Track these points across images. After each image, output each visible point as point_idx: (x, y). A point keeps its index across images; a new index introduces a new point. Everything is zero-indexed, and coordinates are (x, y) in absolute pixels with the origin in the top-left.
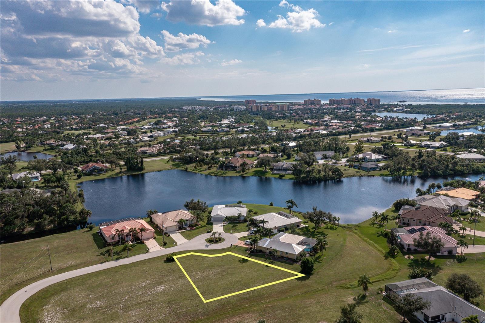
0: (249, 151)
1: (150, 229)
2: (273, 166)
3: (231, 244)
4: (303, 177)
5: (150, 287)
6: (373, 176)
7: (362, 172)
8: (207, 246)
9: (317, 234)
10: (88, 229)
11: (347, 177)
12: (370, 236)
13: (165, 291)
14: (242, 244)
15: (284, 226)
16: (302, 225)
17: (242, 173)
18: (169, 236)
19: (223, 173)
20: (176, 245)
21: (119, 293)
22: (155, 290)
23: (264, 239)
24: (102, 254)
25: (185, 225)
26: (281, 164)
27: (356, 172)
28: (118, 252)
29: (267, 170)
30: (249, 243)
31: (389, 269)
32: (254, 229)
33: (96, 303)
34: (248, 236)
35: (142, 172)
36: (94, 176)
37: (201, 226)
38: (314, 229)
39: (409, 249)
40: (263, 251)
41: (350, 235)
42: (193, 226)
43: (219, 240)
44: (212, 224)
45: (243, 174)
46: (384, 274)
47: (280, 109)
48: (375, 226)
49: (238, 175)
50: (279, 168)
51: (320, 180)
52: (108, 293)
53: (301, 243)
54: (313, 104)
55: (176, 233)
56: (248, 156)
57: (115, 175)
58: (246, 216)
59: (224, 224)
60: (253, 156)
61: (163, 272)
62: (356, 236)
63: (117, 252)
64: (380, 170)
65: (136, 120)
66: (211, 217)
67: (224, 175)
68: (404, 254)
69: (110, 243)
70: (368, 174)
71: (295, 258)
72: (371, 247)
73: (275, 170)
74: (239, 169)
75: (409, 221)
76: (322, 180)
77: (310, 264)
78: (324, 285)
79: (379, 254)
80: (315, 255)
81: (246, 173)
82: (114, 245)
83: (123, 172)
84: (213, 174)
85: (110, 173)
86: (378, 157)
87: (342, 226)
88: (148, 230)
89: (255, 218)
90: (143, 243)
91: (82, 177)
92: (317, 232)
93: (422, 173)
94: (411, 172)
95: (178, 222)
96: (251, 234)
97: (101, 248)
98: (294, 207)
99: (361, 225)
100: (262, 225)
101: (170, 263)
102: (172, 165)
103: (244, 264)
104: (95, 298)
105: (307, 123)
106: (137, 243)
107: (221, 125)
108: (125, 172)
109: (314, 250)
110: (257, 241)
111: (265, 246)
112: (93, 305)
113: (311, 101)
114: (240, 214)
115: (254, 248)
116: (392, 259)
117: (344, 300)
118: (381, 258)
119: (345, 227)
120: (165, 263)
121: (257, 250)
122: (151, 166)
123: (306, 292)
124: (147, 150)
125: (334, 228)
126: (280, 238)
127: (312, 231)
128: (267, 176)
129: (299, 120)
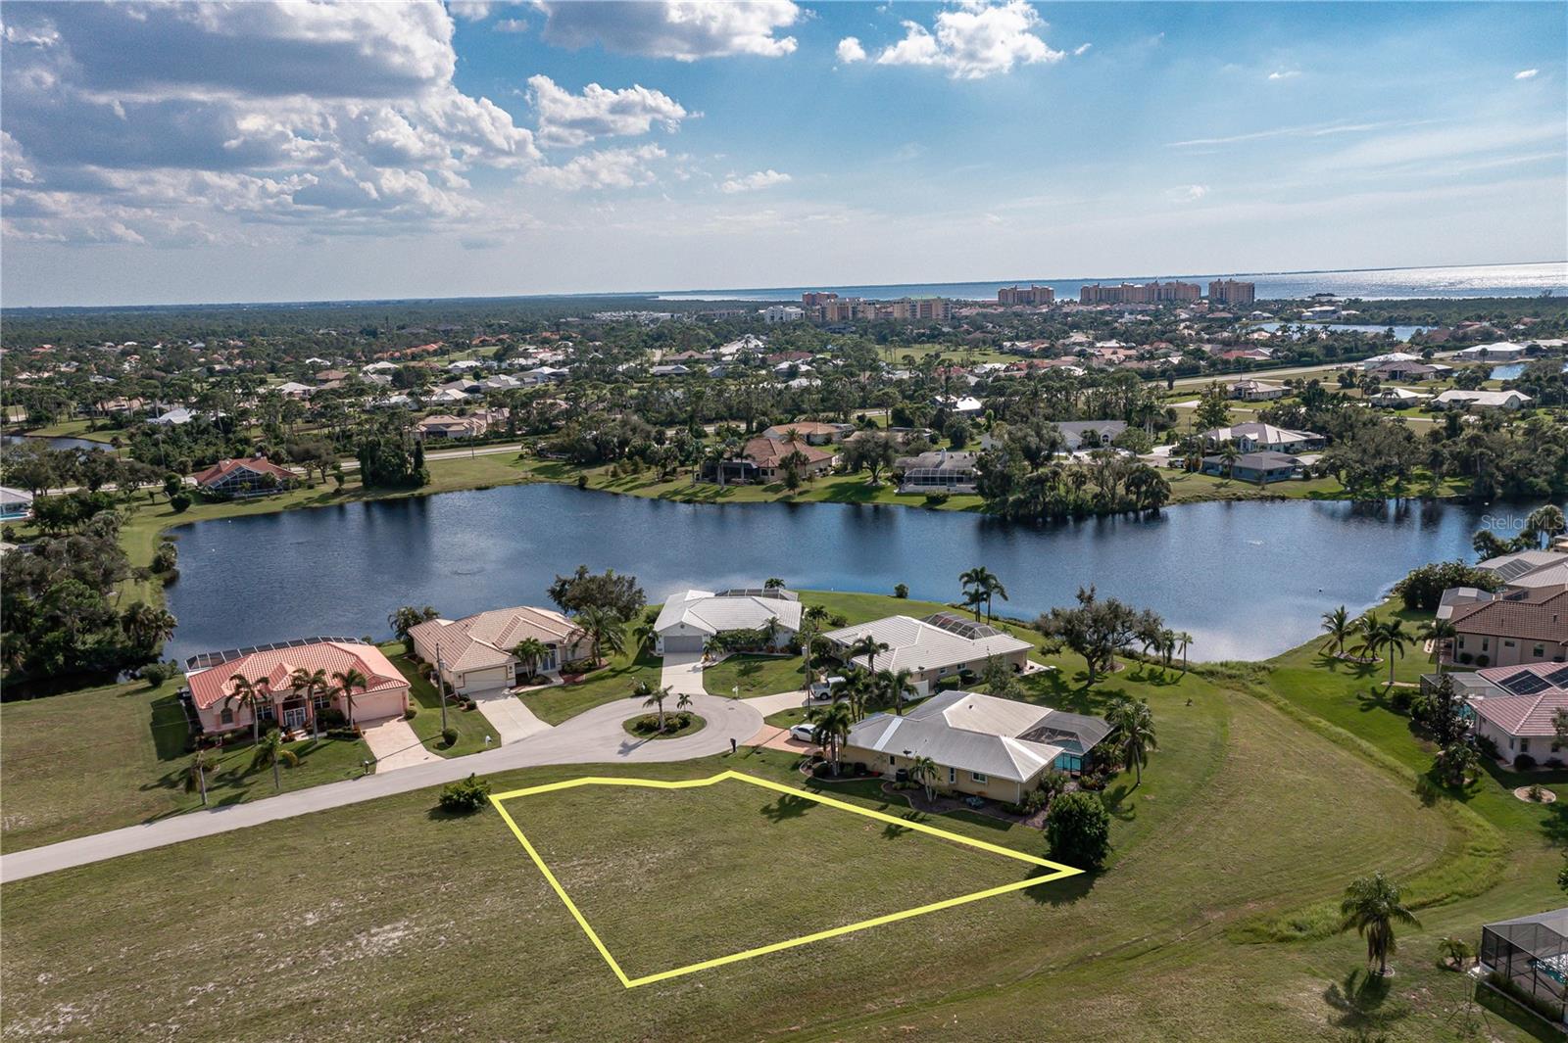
0: (812, 424)
1: (389, 680)
2: (903, 469)
3: (733, 742)
4: (1019, 503)
5: (340, 931)
6: (1283, 499)
7: (1238, 487)
8: (626, 749)
9: (1099, 698)
10: (144, 683)
11: (1183, 502)
12: (1331, 708)
13: (405, 950)
14: (779, 741)
15: (959, 666)
16: (1032, 667)
17: (786, 492)
18: (473, 707)
19: (717, 494)
20: (496, 742)
21: (181, 964)
22: (357, 946)
23: (877, 717)
24: (167, 782)
25: (545, 667)
26: (930, 458)
27: (1214, 485)
28: (241, 771)
29: (881, 483)
30: (808, 737)
31: (1456, 851)
32: (832, 680)
33: (56, 1013)
34: (807, 708)
35: (417, 493)
36: (238, 504)
37: (611, 670)
38: (1086, 682)
39: (1524, 762)
40: (869, 768)
41: (1238, 702)
42: (578, 672)
43: (681, 724)
44: (657, 663)
45: (789, 497)
46: (1441, 872)
47: (918, 316)
48: (1340, 667)
49: (772, 497)
50: (927, 472)
51: (1080, 513)
52: (129, 959)
53: (1037, 735)
54: (1029, 303)
55: (506, 697)
56: (809, 440)
57: (317, 501)
58: (797, 628)
59: (708, 664)
60: (828, 441)
61: (414, 862)
62: (1268, 708)
63: (232, 773)
64: (1307, 477)
65: (433, 347)
66: (655, 633)
67: (719, 500)
68: (1508, 782)
69: (211, 734)
70: (1263, 493)
71: (1015, 797)
72: (1345, 754)
73: (909, 479)
74: (775, 480)
75: (1485, 647)
76: (1090, 514)
77: (1091, 825)
78: (1163, 926)
79: (1389, 782)
80: (1102, 787)
81: (800, 494)
82: (228, 745)
83: (348, 491)
84: (678, 498)
85: (299, 496)
86: (1289, 437)
87: (1199, 669)
88: (378, 680)
89: (835, 635)
90: (357, 736)
91: (192, 507)
92: (1099, 693)
93: (1467, 487)
94: (1426, 486)
95: (515, 652)
96: (819, 699)
97: (172, 758)
98: (995, 597)
99: (1278, 666)
100: (862, 661)
101: (456, 822)
102: (535, 470)
103: (784, 824)
104: (61, 986)
105: (1014, 352)
106: (330, 736)
107: (717, 358)
108: (355, 493)
109: (1096, 764)
110: (845, 726)
111: (879, 747)
112: (33, 1023)
113: (1021, 292)
114: (773, 622)
115: (830, 755)
116: (1457, 805)
117: (1282, 1001)
118: (1405, 797)
119: (1212, 673)
120: (432, 818)
121: (842, 765)
122: (455, 474)
123: (1084, 961)
124: (448, 426)
125: (1168, 680)
126: (944, 712)
127: (1074, 686)
128: (881, 500)
129: (984, 343)
